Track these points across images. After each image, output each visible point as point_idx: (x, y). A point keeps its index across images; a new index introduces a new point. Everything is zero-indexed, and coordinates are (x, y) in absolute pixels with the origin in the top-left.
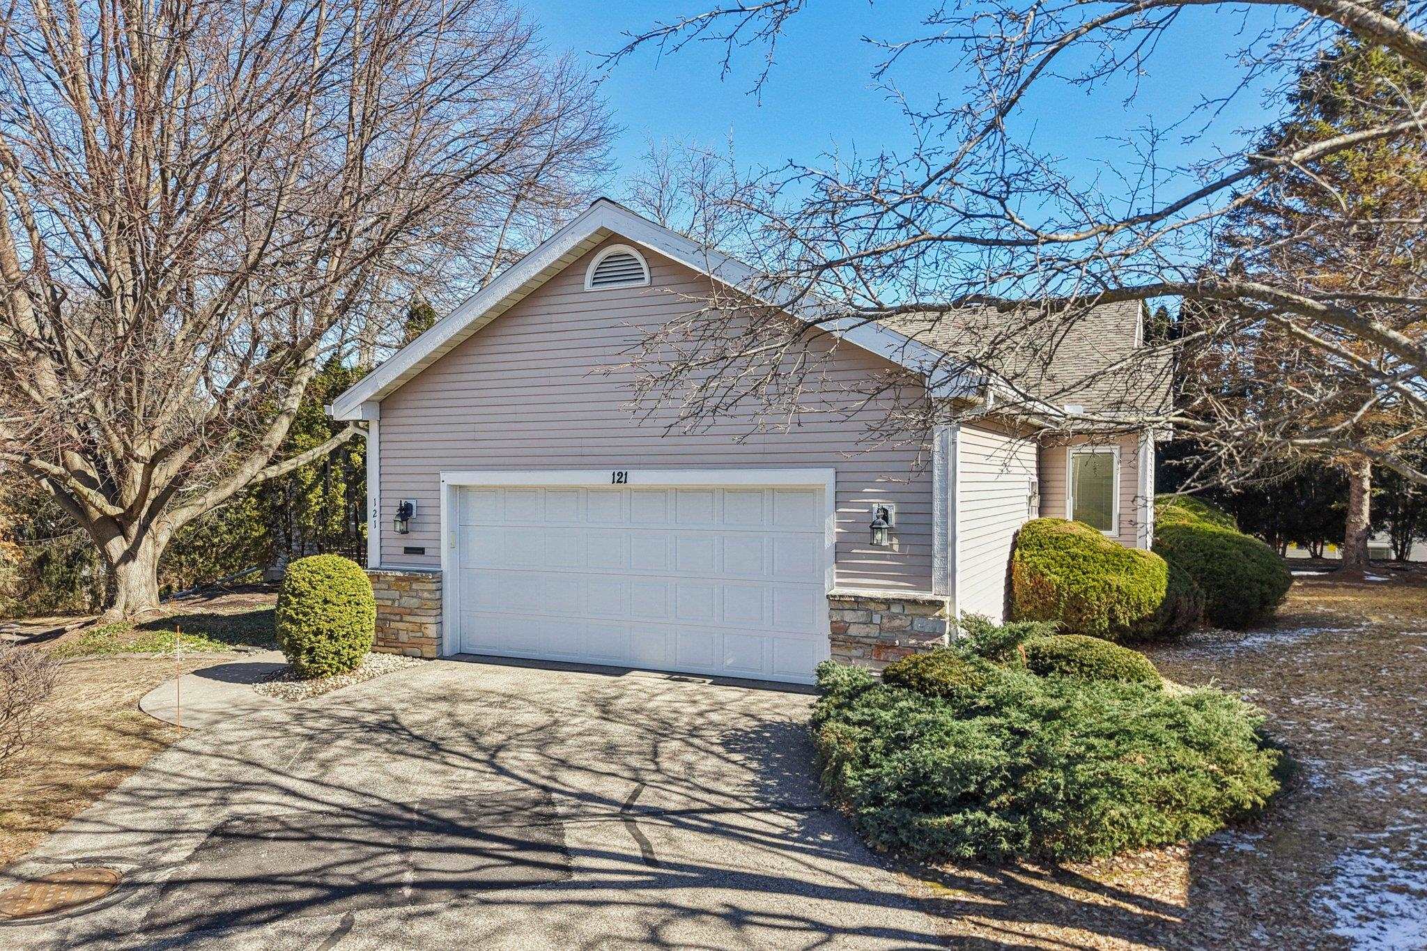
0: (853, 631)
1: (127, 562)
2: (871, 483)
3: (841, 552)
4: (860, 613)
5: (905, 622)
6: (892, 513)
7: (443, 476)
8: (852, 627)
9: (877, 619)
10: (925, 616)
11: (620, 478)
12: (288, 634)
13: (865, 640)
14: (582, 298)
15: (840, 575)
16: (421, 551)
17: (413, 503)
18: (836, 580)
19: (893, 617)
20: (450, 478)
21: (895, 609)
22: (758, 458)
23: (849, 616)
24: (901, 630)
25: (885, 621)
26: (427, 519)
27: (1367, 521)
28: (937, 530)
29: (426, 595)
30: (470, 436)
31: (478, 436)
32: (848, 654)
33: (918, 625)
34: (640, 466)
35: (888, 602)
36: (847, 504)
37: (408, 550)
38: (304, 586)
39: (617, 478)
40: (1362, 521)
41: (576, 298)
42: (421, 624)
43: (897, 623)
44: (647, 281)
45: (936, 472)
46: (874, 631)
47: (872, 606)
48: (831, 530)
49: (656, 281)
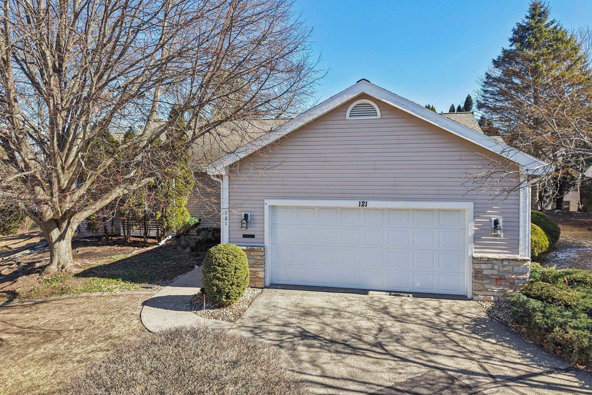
0: (485, 272)
1: (60, 241)
2: (491, 209)
3: (476, 238)
4: (489, 265)
5: (510, 268)
6: (501, 221)
7: (266, 201)
8: (485, 271)
9: (496, 267)
10: (519, 266)
11: (363, 204)
12: (217, 286)
13: (492, 276)
14: (344, 122)
15: (475, 248)
16: (253, 236)
17: (249, 214)
18: (474, 250)
19: (504, 266)
20: (269, 202)
21: (505, 263)
22: (436, 197)
23: (483, 266)
24: (508, 272)
25: (500, 268)
26: (257, 221)
27: (538, 199)
28: (521, 229)
29: (258, 258)
30: (282, 183)
31: (285, 183)
32: (482, 282)
33: (516, 269)
34: (374, 199)
35: (503, 260)
36: (479, 217)
37: (245, 236)
38: (225, 261)
39: (361, 204)
40: (537, 199)
41: (341, 122)
42: (255, 272)
43: (506, 269)
44: (379, 116)
45: (521, 204)
46: (495, 272)
47: (495, 262)
48: (471, 229)
49: (384, 117)
